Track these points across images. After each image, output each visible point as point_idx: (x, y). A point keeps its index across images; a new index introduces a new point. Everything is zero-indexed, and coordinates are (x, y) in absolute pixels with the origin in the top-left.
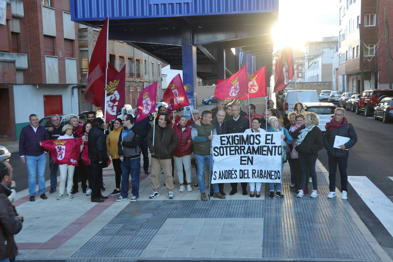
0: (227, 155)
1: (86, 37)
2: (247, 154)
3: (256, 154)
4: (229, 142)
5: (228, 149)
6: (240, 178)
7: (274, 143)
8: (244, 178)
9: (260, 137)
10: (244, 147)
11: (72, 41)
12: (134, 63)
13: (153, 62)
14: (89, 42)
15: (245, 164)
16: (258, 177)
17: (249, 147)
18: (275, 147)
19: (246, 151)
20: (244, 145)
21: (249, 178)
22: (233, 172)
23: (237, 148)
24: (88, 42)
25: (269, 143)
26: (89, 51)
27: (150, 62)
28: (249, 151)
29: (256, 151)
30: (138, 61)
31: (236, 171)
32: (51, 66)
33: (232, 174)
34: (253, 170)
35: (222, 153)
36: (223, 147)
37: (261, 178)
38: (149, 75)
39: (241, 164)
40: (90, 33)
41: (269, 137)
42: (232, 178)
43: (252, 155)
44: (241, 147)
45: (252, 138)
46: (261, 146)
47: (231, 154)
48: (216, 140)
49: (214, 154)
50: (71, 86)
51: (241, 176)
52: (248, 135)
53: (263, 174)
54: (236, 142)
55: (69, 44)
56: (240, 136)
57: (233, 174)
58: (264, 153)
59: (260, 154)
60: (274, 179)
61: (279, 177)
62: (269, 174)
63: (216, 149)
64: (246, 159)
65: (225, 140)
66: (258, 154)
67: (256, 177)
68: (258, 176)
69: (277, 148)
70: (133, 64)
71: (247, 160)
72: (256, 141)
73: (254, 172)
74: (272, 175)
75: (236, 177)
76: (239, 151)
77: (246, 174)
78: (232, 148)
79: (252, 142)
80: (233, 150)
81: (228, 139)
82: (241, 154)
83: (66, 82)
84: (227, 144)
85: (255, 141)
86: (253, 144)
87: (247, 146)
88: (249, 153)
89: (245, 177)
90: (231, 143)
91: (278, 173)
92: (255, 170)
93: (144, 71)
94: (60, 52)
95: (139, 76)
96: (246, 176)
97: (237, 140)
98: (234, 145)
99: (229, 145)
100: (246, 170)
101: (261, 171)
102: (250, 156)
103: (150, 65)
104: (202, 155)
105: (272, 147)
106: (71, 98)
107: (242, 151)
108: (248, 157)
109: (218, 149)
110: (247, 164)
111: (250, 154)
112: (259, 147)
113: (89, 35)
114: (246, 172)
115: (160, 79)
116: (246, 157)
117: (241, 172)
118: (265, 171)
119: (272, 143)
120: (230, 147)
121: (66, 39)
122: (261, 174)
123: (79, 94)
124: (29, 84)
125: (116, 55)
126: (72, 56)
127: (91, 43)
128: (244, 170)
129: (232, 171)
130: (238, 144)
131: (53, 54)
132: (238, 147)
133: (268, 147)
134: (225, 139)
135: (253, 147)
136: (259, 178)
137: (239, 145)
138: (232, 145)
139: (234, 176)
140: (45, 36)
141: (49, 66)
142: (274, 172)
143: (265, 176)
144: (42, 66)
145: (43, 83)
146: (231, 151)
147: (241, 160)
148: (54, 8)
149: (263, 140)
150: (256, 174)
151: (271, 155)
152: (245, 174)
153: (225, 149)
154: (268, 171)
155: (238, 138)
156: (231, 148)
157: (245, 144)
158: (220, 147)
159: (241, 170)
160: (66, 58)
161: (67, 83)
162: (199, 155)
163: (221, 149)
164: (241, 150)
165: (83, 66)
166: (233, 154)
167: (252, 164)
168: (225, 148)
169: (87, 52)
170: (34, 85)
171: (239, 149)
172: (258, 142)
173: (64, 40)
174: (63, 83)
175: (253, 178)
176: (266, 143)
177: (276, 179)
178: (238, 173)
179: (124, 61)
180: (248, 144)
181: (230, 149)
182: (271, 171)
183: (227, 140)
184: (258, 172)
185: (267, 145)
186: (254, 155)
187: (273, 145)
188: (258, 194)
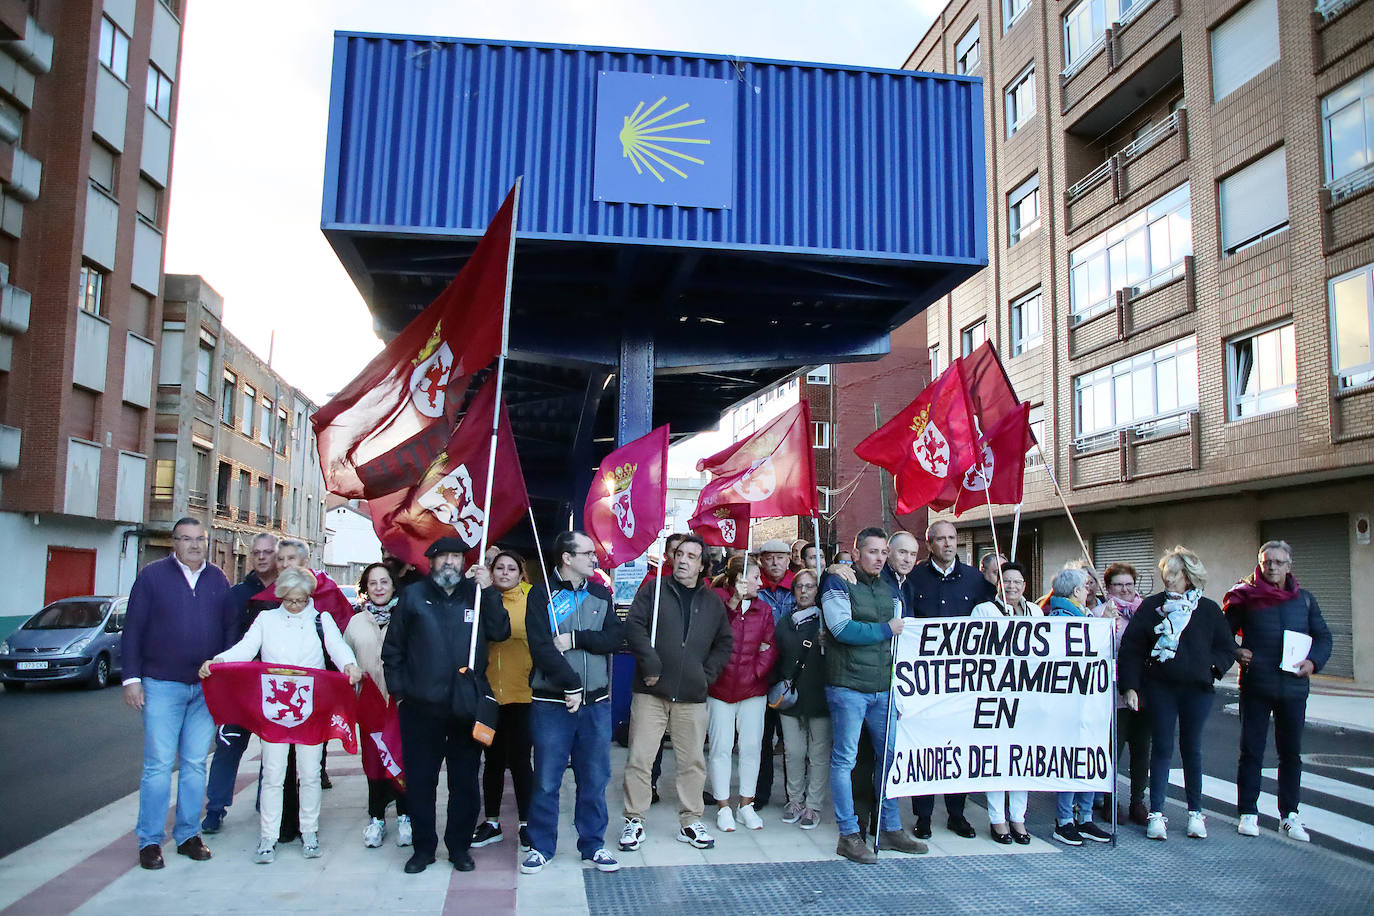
0: (937, 692)
1: (174, 406)
2: (1000, 689)
3: (1030, 688)
4: (946, 643)
5: (942, 669)
6: (972, 775)
7: (1095, 654)
8: (984, 775)
9: (1048, 630)
10: (993, 663)
11: (140, 410)
12: (271, 491)
13: (310, 496)
14: (181, 419)
15: (989, 726)
16: (1029, 772)
17: (1010, 664)
19: (997, 678)
20: (993, 656)
21: (999, 775)
22: (950, 755)
23: (970, 667)
24: (177, 421)
25: (1079, 654)
26: (178, 442)
27: (304, 495)
28: (1008, 680)
29: (1031, 676)
30: (279, 487)
31: (958, 750)
32: (82, 468)
33: (946, 763)
34: (1013, 747)
35: (923, 686)
36: (924, 664)
37: (1038, 775)
38: (299, 525)
39: (977, 725)
40: (186, 397)
41: (1076, 633)
42: (946, 777)
43: (1016, 694)
44: (983, 662)
45: (1024, 630)
46: (1050, 663)
47: (948, 690)
48: (909, 636)
49: (900, 688)
50: (122, 529)
51: (974, 770)
53: (1047, 761)
54: (971, 645)
55: (131, 416)
56: (988, 624)
57: (950, 763)
58: (1060, 685)
59: (1046, 690)
60: (1084, 778)
61: (1102, 770)
62: (1070, 761)
63: (904, 670)
64: (995, 707)
65: (934, 639)
66: (1039, 690)
67: (1022, 773)
68: (1029, 767)
70: (269, 493)
71: (996, 714)
72: (1034, 642)
73: (1016, 753)
74: (1077, 764)
75: (957, 774)
76: (975, 677)
77: (990, 761)
78: (956, 669)
79: (1021, 647)
80: (956, 676)
81: (947, 632)
82: (979, 688)
83: (113, 513)
84: (940, 653)
85: (1032, 645)
86: (1026, 652)
87: (1002, 661)
88: (1007, 685)
89: (986, 772)
90: (954, 650)
91: (1100, 756)
92: (1019, 748)
93: (290, 516)
94: (109, 434)
95: (278, 525)
96: (989, 768)
97: (977, 637)
98: (962, 656)
99: (945, 656)
100: (991, 747)
101: (1041, 749)
102: (1008, 695)
103: (305, 501)
104: (863, 690)
105: (1089, 665)
106: (120, 560)
107: (985, 677)
108: (1003, 702)
109: (910, 669)
110: (994, 726)
111: (1010, 689)
112: (1043, 664)
113: (183, 402)
114: (990, 754)
115: (323, 539)
116: (994, 700)
117: (974, 754)
118: (1054, 748)
119: (1089, 653)
120: (949, 662)
121: (126, 404)
122: (1040, 761)
123: (139, 552)
124: (15, 512)
125: (234, 466)
126: (137, 448)
127: (187, 424)
128: (985, 748)
129: (948, 752)
130: (974, 652)
131: (91, 435)
132: (973, 662)
133: (1076, 665)
134: (939, 633)
135: (1024, 664)
136: (1032, 775)
137: (977, 657)
138: (954, 657)
139: (951, 769)
140: (76, 387)
141: (76, 468)
142: (1086, 752)
143: (1054, 767)
144: (59, 463)
145: (55, 511)
146: (949, 676)
147: (979, 713)
148: (107, 321)
149: (1056, 639)
150: (1022, 763)
151: (1083, 691)
152: (986, 761)
153: (932, 669)
154: (1063, 749)
155: (981, 632)
156: (951, 666)
157: (998, 653)
158: (918, 664)
159: (973, 748)
160: (121, 451)
161: (117, 519)
162: (854, 689)
163: (921, 669)
164: (982, 673)
165: (157, 480)
166: (956, 690)
167: (1011, 724)
168: (933, 667)
169: (173, 444)
170: (28, 514)
171: (974, 672)
172: (1040, 647)
173: (121, 404)
174: (106, 518)
175: (1011, 774)
176: (1070, 653)
177: (1091, 777)
178: (964, 760)
179: (249, 484)
180: (1008, 654)
181: (947, 669)
182: (1078, 749)
183: (941, 638)
184: (1030, 754)
185: (1073, 659)
186: (1024, 695)
187: (1092, 660)
188: (1022, 831)
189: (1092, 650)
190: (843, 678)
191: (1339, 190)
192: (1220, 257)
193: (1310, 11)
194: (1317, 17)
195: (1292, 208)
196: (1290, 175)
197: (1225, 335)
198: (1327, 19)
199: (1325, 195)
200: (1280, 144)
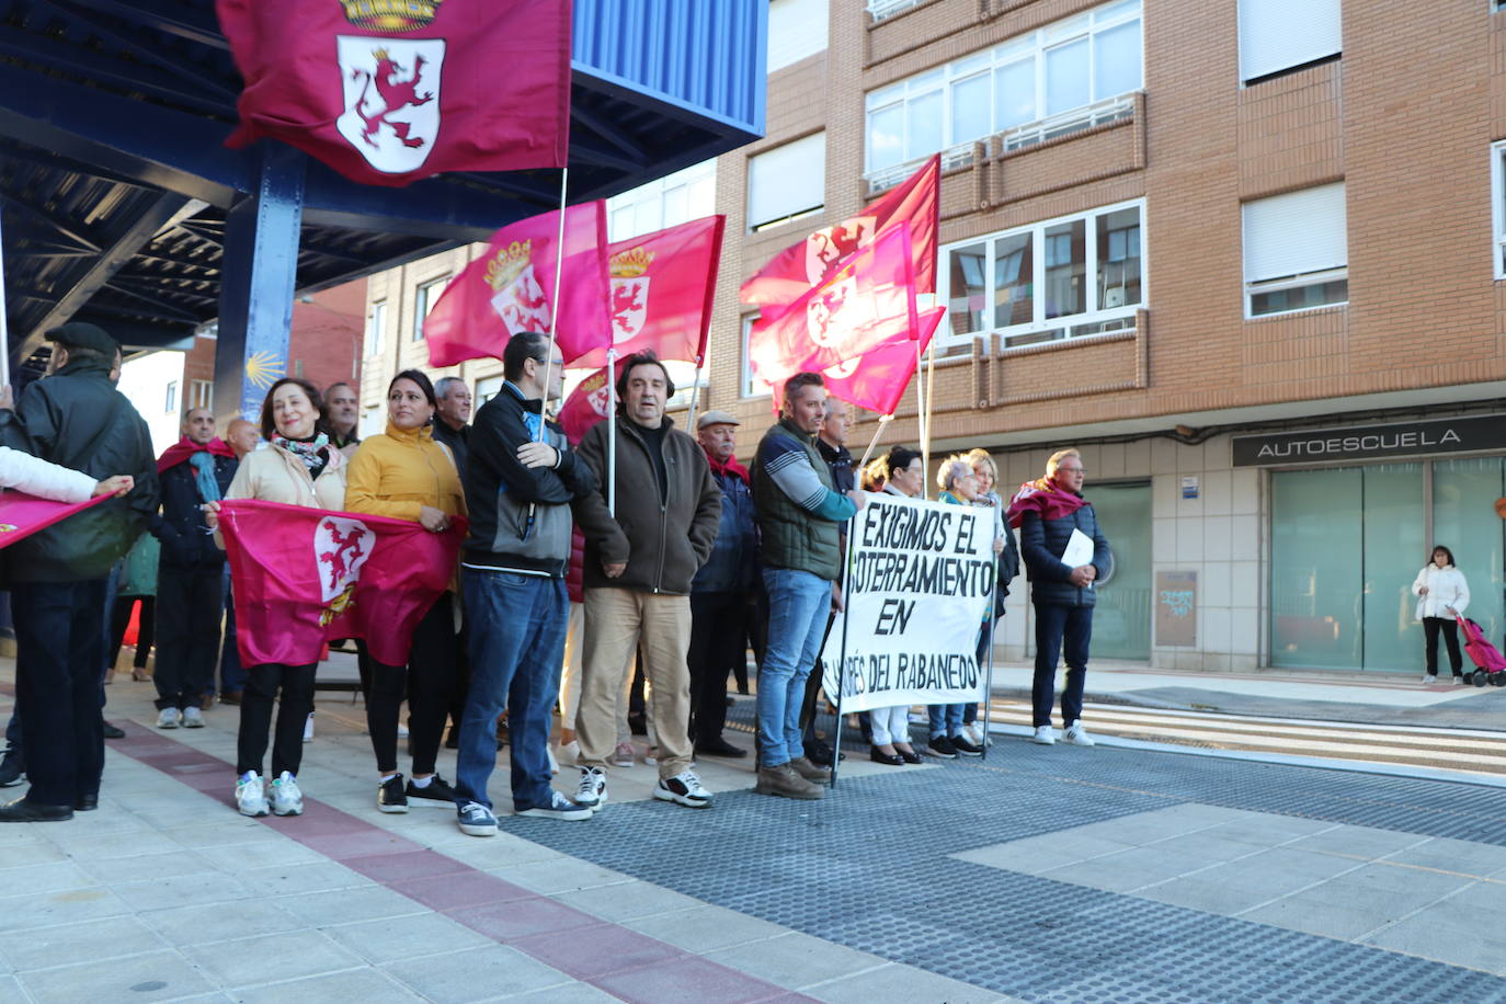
2: (904, 590)
3: (926, 591)
5: (874, 564)
6: (872, 689)
7: (974, 552)
8: (880, 689)
9: (950, 522)
10: (906, 558)
15: (885, 632)
16: (912, 684)
17: (917, 560)
18: (976, 564)
19: (905, 577)
20: (908, 551)
21: (889, 688)
22: (857, 667)
23: (891, 564)
25: (963, 551)
28: (911, 579)
29: (928, 576)
31: (862, 661)
33: (855, 676)
34: (903, 656)
36: (865, 556)
37: (920, 687)
39: (878, 631)
41: (966, 528)
42: (855, 692)
43: (914, 596)
45: (934, 521)
46: (943, 560)
51: (872, 683)
53: (927, 671)
57: (857, 675)
58: (951, 585)
59: (940, 593)
60: (957, 688)
61: (972, 679)
62: (944, 671)
64: (894, 610)
65: (874, 525)
67: (907, 685)
69: (979, 569)
71: (894, 617)
72: (938, 536)
73: (903, 662)
74: (951, 673)
75: (863, 689)
77: (882, 673)
85: (935, 539)
88: (910, 585)
89: (882, 685)
91: (969, 663)
92: (906, 657)
96: (883, 680)
99: (878, 548)
100: (884, 657)
101: (922, 657)
102: (908, 596)
104: (825, 575)
105: (968, 564)
110: (890, 632)
111: (910, 589)
112: (938, 560)
114: (884, 665)
116: (896, 602)
117: (873, 664)
118: (933, 657)
119: (972, 552)
122: (922, 671)
128: (882, 657)
129: (855, 662)
133: (960, 564)
134: (878, 517)
135: (925, 561)
136: (914, 687)
137: (899, 552)
138: (884, 550)
139: (859, 683)
142: (959, 659)
143: (932, 677)
147: (882, 616)
149: (952, 533)
150: (907, 672)
151: (963, 593)
153: (868, 563)
154: (940, 657)
156: (880, 560)
159: (873, 658)
162: (814, 573)
163: (861, 562)
164: (897, 570)
166: (877, 589)
167: (903, 630)
175: (897, 687)
176: (959, 550)
177: (963, 686)
178: (865, 671)
180: (918, 548)
182: (952, 657)
183: (879, 524)
184: (914, 664)
185: (958, 556)
186: (921, 597)
187: (971, 558)
188: (910, 750)
189: (973, 547)
190: (806, 561)
191: (875, 182)
192: (744, 232)
193: (862, 10)
194: (869, 16)
195: (828, 193)
196: (828, 161)
197: (743, 311)
198: (876, 20)
199: (865, 184)
200: (821, 129)
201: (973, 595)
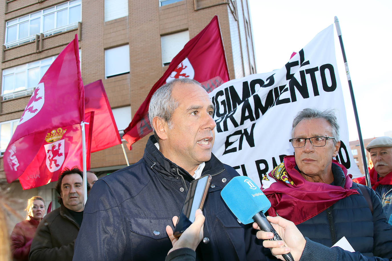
2: (242, 123)
18: (312, 71)
19: (238, 116)
28: (247, 114)
34: (258, 163)
43: (255, 121)
52: (245, 84)
69: (318, 74)
73: (262, 166)
82: (226, 128)
88: (247, 118)
92: (264, 162)
105: (302, 73)
111: (249, 120)
112: (271, 91)
135: (256, 98)
151: (305, 95)
184: (274, 163)
193: (3, 45)
194: (5, 47)
201: (316, 93)
